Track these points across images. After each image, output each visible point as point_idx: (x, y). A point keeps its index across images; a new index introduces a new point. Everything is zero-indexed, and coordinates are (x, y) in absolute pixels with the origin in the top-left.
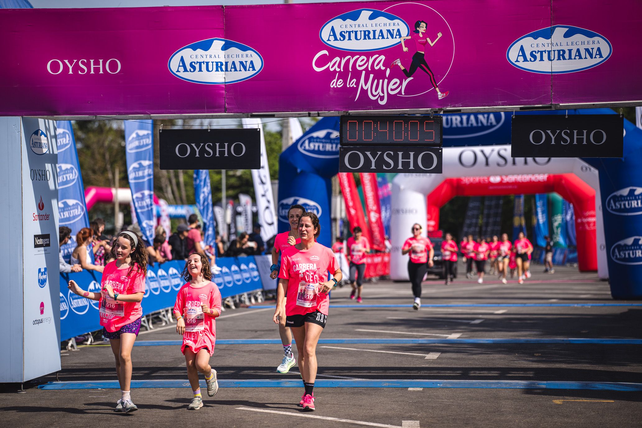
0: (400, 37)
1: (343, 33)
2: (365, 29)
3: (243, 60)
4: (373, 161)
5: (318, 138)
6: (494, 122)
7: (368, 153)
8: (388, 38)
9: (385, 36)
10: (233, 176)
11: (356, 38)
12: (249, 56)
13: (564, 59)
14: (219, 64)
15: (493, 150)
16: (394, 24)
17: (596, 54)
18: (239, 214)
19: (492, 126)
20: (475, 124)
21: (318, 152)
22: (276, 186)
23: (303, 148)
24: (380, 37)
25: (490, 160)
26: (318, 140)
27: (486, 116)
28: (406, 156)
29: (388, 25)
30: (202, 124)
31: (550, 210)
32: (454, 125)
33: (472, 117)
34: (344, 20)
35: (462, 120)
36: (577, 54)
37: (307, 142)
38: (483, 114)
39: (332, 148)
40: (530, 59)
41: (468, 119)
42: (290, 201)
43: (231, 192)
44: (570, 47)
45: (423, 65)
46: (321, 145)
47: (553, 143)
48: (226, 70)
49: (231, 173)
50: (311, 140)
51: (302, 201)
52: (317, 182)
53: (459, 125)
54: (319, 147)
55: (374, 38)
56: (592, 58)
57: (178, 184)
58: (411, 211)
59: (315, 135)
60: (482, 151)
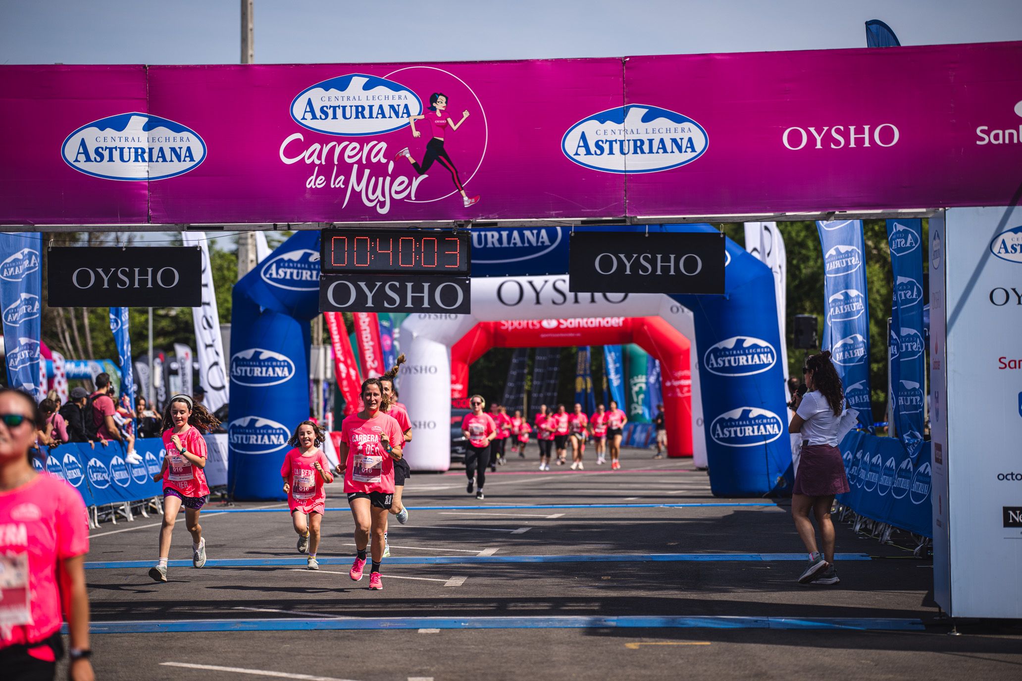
0: (409, 116)
1: (325, 109)
2: (358, 103)
3: (176, 145)
4: (370, 296)
5: (290, 261)
6: (547, 243)
7: (362, 285)
8: (390, 117)
9: (387, 115)
10: (166, 316)
11: (344, 117)
12: (185, 139)
13: (643, 152)
14: (140, 151)
15: (546, 282)
16: (400, 98)
17: (687, 147)
18: (175, 373)
19: (543, 247)
20: (519, 244)
21: (291, 282)
22: (228, 333)
23: (268, 276)
24: (380, 116)
25: (541, 295)
26: (291, 265)
27: (535, 232)
28: (418, 289)
29: (391, 98)
30: (117, 239)
31: (628, 368)
32: (490, 245)
33: (516, 234)
34: (327, 90)
35: (501, 236)
36: (661, 146)
37: (274, 267)
38: (531, 229)
39: (311, 276)
40: (595, 151)
41: (510, 237)
42: (249, 353)
43: (161, 341)
44: (651, 137)
45: (442, 158)
46: (295, 271)
47: (628, 272)
48: (151, 160)
49: (162, 312)
50: (280, 264)
51: (266, 354)
52: (289, 326)
53: (497, 245)
54: (292, 274)
55: (371, 117)
56: (680, 151)
57: (81, 328)
58: (428, 370)
59: (286, 256)
60: (531, 283)
